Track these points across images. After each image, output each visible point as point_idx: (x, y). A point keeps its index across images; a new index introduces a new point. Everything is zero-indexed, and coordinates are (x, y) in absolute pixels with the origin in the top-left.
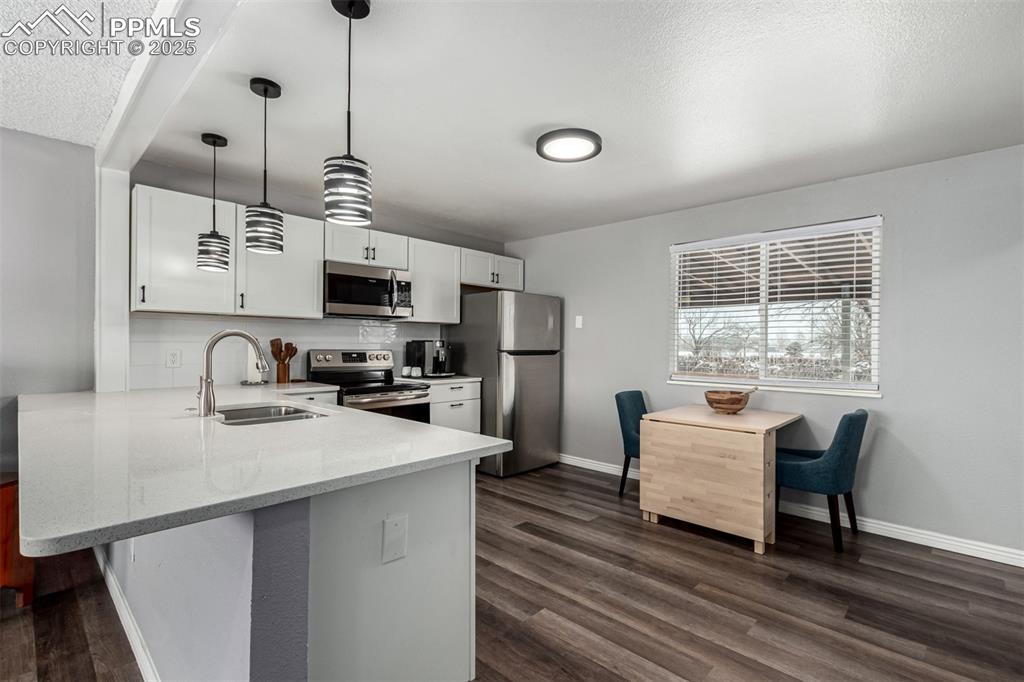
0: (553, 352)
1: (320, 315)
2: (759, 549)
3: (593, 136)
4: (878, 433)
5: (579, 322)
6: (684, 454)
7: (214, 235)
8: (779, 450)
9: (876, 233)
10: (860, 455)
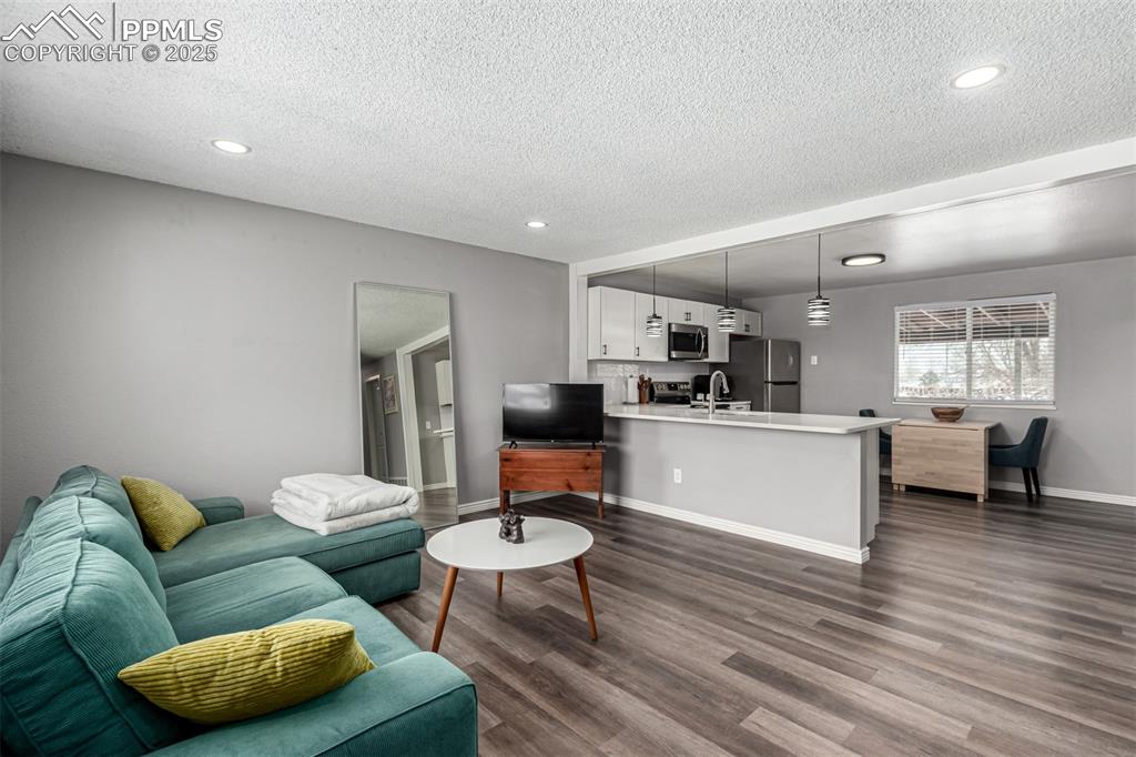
0: (794, 383)
1: (666, 359)
2: (980, 500)
3: (882, 256)
4: (1053, 432)
5: (814, 360)
6: (927, 445)
7: (655, 316)
8: (990, 446)
9: (1051, 304)
10: (1044, 445)
